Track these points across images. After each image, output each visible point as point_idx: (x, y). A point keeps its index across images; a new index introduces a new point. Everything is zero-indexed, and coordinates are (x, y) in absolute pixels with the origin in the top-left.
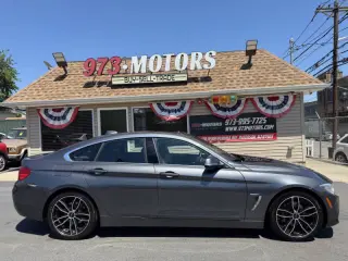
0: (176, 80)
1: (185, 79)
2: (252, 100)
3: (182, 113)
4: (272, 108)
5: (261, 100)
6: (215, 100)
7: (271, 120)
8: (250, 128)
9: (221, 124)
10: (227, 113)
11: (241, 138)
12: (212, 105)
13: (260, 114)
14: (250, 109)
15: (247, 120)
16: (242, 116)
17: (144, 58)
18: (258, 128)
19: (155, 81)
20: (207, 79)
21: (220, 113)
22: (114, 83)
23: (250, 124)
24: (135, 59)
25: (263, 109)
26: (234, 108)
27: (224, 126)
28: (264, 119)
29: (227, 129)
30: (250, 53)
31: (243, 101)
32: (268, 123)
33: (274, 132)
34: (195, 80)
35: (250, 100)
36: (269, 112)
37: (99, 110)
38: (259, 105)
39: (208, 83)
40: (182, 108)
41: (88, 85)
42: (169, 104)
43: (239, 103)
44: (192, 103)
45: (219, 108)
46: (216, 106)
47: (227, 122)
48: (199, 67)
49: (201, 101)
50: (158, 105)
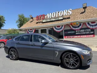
0: (60, 19)
1: (62, 18)
2: (85, 23)
4: (93, 26)
5: (88, 23)
6: (71, 24)
7: (92, 30)
8: (84, 33)
9: (74, 32)
10: (76, 28)
11: (81, 36)
13: (88, 28)
14: (85, 27)
15: (84, 30)
16: (81, 29)
17: (50, 14)
18: (87, 33)
19: (54, 20)
23: (85, 32)
25: (89, 26)
26: (79, 27)
27: (75, 33)
28: (90, 30)
29: (76, 34)
30: (85, 8)
31: (82, 24)
32: (91, 31)
33: (93, 34)
35: (84, 23)
36: (91, 27)
37: (40, 29)
39: (69, 19)
40: (62, 28)
42: (58, 27)
43: (80, 25)
44: (65, 26)
45: (73, 27)
46: (72, 26)
47: (76, 31)
49: (68, 25)
50: (55, 27)
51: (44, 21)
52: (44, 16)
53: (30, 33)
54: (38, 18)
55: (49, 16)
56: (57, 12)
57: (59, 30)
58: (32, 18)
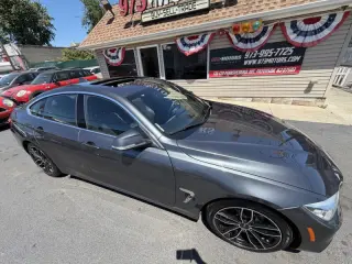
0: (198, 8)
1: (207, 6)
2: (282, 25)
5: (294, 25)
7: (300, 50)
8: (270, 61)
9: (240, 57)
10: (249, 46)
11: (259, 71)
12: (233, 37)
13: (288, 43)
14: (278, 38)
15: (271, 52)
16: (265, 46)
18: (280, 60)
19: (177, 13)
21: (241, 45)
22: (144, 20)
23: (273, 56)
25: (292, 37)
26: (257, 38)
27: (243, 60)
28: (291, 50)
29: (245, 63)
31: (270, 27)
32: (293, 55)
33: (298, 64)
35: (280, 25)
36: (300, 40)
37: (138, 48)
38: (289, 31)
40: (202, 40)
41: (127, 26)
42: (190, 39)
43: (264, 31)
44: (213, 35)
45: (241, 40)
46: (238, 36)
47: (247, 56)
49: (223, 32)
50: (182, 40)
51: (147, 18)
53: (111, 61)
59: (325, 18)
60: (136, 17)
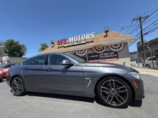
0: (82, 43)
1: (85, 42)
3: (85, 53)
4: (116, 49)
5: (111, 47)
6: (95, 47)
7: (116, 53)
8: (108, 56)
10: (100, 52)
11: (105, 60)
13: (112, 51)
14: (108, 50)
15: (107, 54)
16: (105, 52)
17: (72, 38)
18: (112, 56)
19: (76, 44)
20: (92, 42)
21: (97, 52)
24: (70, 39)
25: (112, 49)
26: (102, 50)
27: (99, 56)
28: (113, 53)
30: (106, 32)
31: (105, 47)
33: (117, 57)
34: (88, 42)
35: (107, 47)
36: (115, 50)
38: (111, 48)
40: (85, 52)
41: (59, 48)
42: (81, 51)
43: (103, 48)
44: (88, 50)
45: (97, 51)
46: (96, 49)
47: (100, 55)
48: (89, 38)
49: (91, 49)
50: (78, 51)
51: (66, 45)
52: (65, 40)
54: (59, 43)
55: (71, 40)
56: (79, 36)
57: (82, 55)
58: (53, 43)
59: (119, 45)
60: (62, 45)
